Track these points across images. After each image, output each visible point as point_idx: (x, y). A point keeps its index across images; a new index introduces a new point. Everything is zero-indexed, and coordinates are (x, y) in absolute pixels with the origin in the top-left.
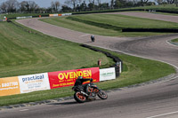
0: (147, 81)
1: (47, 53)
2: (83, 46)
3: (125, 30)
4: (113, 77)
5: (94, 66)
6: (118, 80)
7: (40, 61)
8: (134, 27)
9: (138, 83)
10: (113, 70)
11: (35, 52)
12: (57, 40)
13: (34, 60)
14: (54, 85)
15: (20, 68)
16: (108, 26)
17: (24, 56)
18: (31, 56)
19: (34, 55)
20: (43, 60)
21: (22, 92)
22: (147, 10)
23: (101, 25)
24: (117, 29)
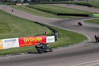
0: (72, 44)
1: (16, 26)
2: (36, 23)
3: (59, 14)
4: (54, 41)
5: (43, 35)
6: (56, 43)
7: (13, 31)
8: (64, 13)
9: (67, 45)
10: (53, 37)
11: (9, 25)
12: (21, 19)
13: (9, 30)
14: (22, 45)
15: (2, 34)
16: (49, 12)
17: (3, 27)
18: (7, 28)
19: (8, 27)
20: (14, 30)
21: (4, 48)
22: (71, 3)
23: (46, 11)
24: (54, 13)
